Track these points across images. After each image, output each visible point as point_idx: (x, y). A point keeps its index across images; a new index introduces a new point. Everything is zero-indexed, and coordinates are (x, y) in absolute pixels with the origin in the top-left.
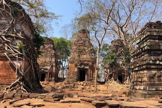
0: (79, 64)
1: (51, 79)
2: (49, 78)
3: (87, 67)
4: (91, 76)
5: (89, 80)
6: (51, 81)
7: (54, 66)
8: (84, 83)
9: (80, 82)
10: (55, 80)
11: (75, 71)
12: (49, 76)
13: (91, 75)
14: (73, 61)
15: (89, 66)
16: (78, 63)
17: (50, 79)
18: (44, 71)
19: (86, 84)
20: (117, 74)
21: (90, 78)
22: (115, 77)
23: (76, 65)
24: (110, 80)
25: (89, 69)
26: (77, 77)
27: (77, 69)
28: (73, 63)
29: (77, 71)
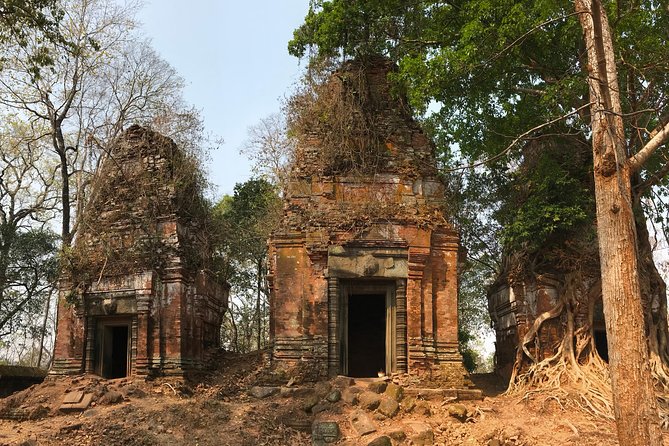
0: (338, 250)
1: (162, 364)
2: (150, 352)
3: (400, 269)
4: (423, 334)
5: (410, 362)
6: (164, 375)
7: (173, 272)
8: (382, 389)
9: (352, 383)
10: (183, 365)
11: (316, 297)
12: (150, 339)
13: (422, 327)
14: (299, 229)
15: (414, 258)
16: (332, 238)
17: (156, 359)
18: (114, 306)
19: (401, 395)
20: (591, 317)
21: (422, 349)
22: (578, 336)
23: (320, 253)
24: (550, 362)
25: (414, 280)
26: (329, 344)
27: (329, 284)
28: (295, 241)
29: (329, 297)
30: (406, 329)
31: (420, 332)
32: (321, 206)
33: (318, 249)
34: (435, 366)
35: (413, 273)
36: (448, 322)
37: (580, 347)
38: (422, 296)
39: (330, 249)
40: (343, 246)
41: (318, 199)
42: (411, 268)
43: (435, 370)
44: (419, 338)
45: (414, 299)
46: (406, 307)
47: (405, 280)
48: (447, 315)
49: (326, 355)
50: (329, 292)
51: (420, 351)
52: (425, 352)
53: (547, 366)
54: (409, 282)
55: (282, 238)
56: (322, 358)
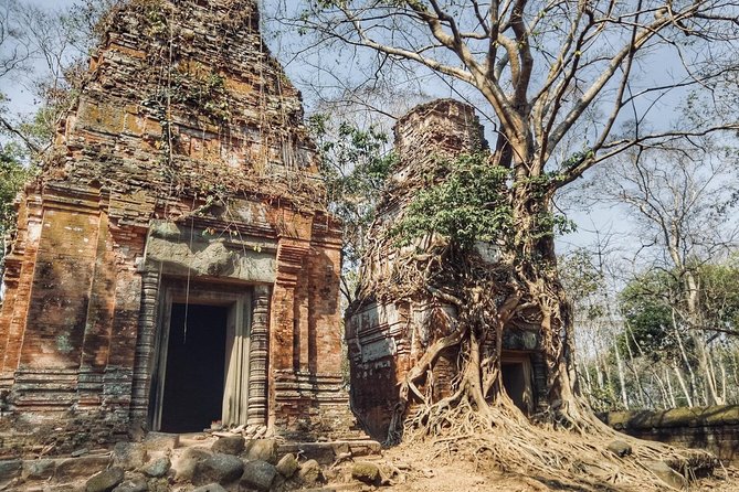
0: (166, 227)
3: (263, 269)
4: (296, 364)
9: (177, 443)
11: (116, 302)
13: (296, 355)
14: (96, 184)
15: (288, 255)
16: (159, 209)
21: (295, 385)
22: (485, 369)
23: (134, 229)
24: (451, 403)
25: (285, 286)
26: (135, 381)
27: (143, 283)
28: (85, 202)
29: (143, 303)
30: (267, 357)
31: (291, 360)
32: (138, 153)
33: (130, 223)
34: (311, 410)
35: (285, 276)
36: (328, 347)
37: (488, 382)
38: (296, 310)
39: (152, 226)
40: (178, 223)
41: (133, 142)
42: (282, 270)
43: (313, 415)
44: (291, 370)
45: (284, 314)
46: (268, 325)
47: (271, 286)
48: (327, 338)
49: (127, 397)
50: (143, 295)
51: (292, 389)
52: (299, 390)
53: (447, 408)
54: (276, 288)
55: (60, 194)
56: (121, 404)
